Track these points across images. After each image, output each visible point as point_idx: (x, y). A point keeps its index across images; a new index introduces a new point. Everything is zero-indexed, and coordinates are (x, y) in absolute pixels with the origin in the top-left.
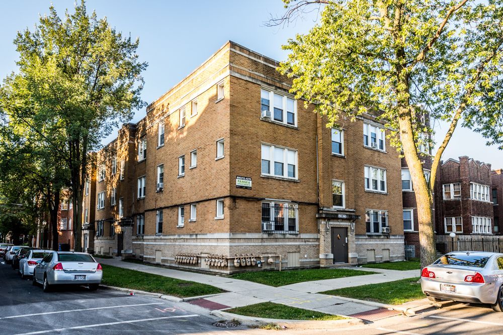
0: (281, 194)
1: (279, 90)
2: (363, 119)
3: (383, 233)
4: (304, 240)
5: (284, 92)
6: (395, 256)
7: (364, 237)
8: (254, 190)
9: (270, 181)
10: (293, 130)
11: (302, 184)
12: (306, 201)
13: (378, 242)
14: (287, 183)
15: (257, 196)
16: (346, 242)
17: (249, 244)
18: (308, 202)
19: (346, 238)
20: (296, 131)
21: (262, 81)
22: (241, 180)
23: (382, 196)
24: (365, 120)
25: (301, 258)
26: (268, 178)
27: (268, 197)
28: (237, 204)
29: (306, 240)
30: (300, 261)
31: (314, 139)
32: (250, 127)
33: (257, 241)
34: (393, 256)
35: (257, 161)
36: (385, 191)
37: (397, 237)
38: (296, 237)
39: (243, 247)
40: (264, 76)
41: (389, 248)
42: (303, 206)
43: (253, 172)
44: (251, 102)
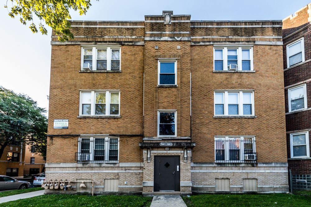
0: (98, 130)
1: (100, 44)
2: (211, 43)
3: (245, 160)
4: (124, 168)
5: (105, 44)
6: (268, 186)
7: (211, 165)
8: (70, 129)
9: (87, 120)
10: (114, 74)
11: (124, 120)
12: (129, 134)
13: (236, 170)
14: (107, 120)
15: (73, 134)
16: (178, 170)
17: (64, 172)
18: (131, 134)
19: (178, 167)
20: (117, 74)
21: (80, 41)
22: (59, 122)
23: (243, 120)
24: (216, 43)
25: (120, 184)
26: (86, 118)
27: (84, 133)
28: (53, 141)
29: (126, 168)
30: (119, 186)
31: (140, 77)
32: (69, 80)
33: (72, 169)
34: (264, 186)
35: (74, 106)
36: (253, 115)
37: (273, 165)
38: (114, 166)
39: (58, 174)
40: (84, 37)
41: (256, 178)
42: (125, 139)
43: (71, 114)
44: (70, 61)
